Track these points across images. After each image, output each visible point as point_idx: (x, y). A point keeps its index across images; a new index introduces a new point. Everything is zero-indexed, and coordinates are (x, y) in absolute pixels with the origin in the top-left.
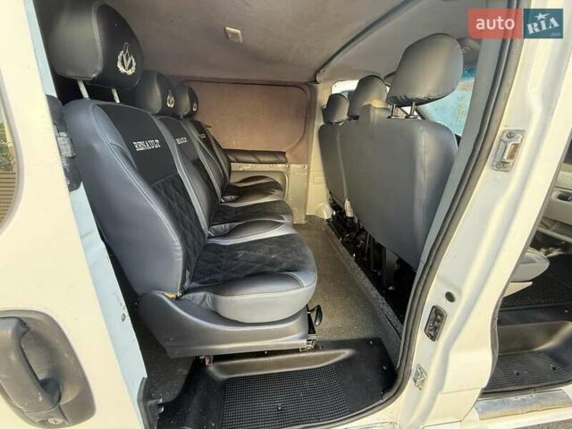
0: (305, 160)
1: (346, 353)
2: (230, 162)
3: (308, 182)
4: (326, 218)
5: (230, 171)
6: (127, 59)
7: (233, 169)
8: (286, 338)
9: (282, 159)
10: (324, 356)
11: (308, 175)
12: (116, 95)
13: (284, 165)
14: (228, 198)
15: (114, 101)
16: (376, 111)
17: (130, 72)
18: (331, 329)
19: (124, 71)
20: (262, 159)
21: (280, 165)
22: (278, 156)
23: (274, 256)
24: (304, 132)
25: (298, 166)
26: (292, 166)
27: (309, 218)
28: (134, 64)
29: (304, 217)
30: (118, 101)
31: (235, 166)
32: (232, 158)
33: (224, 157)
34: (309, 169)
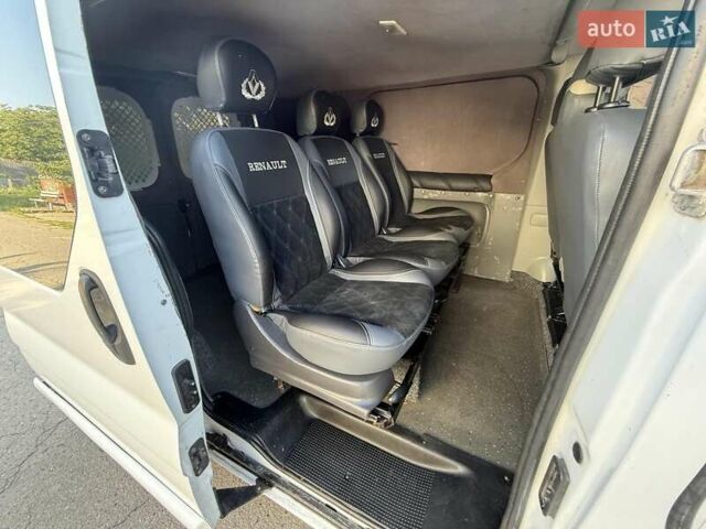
0: (520, 187)
1: (459, 469)
2: (412, 187)
3: (521, 220)
4: (544, 280)
5: (411, 199)
6: (254, 84)
7: (415, 196)
8: (349, 398)
9: (485, 185)
10: (426, 455)
11: (523, 212)
12: (255, 120)
13: (486, 194)
14: (393, 230)
15: (254, 126)
16: (576, 101)
17: (259, 97)
18: (454, 429)
19: (251, 97)
20: (455, 184)
21: (480, 194)
22: (481, 180)
23: (373, 303)
24: (527, 146)
25: (509, 197)
26: (500, 196)
27: (515, 274)
28: (263, 88)
29: (509, 273)
30: (256, 125)
31: (418, 193)
32: (416, 183)
33: (405, 180)
34: (525, 200)
